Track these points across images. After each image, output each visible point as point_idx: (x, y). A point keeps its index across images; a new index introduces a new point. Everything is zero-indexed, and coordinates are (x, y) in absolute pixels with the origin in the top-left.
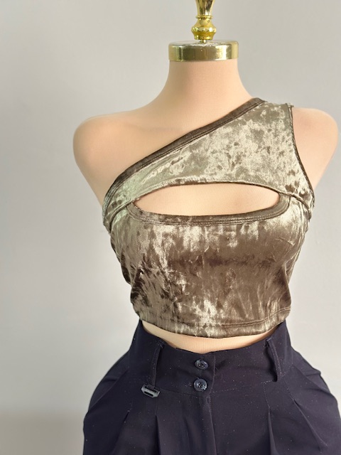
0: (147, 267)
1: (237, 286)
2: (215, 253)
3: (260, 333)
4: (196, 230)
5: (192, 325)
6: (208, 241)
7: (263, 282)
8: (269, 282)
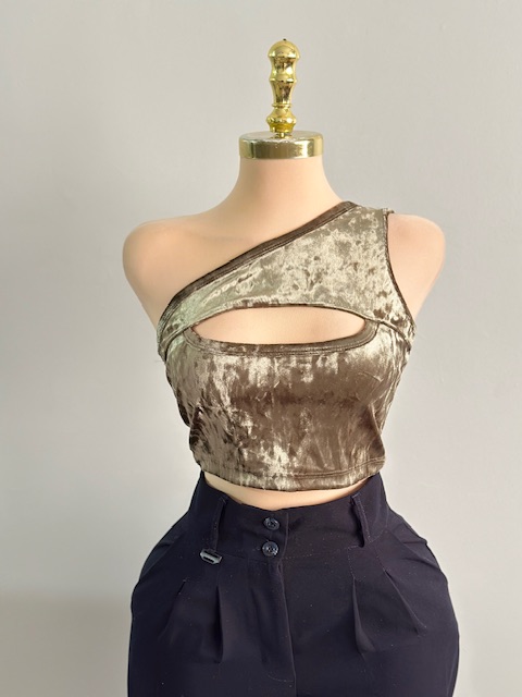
0: (206, 405)
1: (313, 430)
2: (286, 389)
3: (342, 487)
4: (265, 362)
5: (259, 475)
6: (278, 374)
7: (344, 425)
8: (353, 426)
